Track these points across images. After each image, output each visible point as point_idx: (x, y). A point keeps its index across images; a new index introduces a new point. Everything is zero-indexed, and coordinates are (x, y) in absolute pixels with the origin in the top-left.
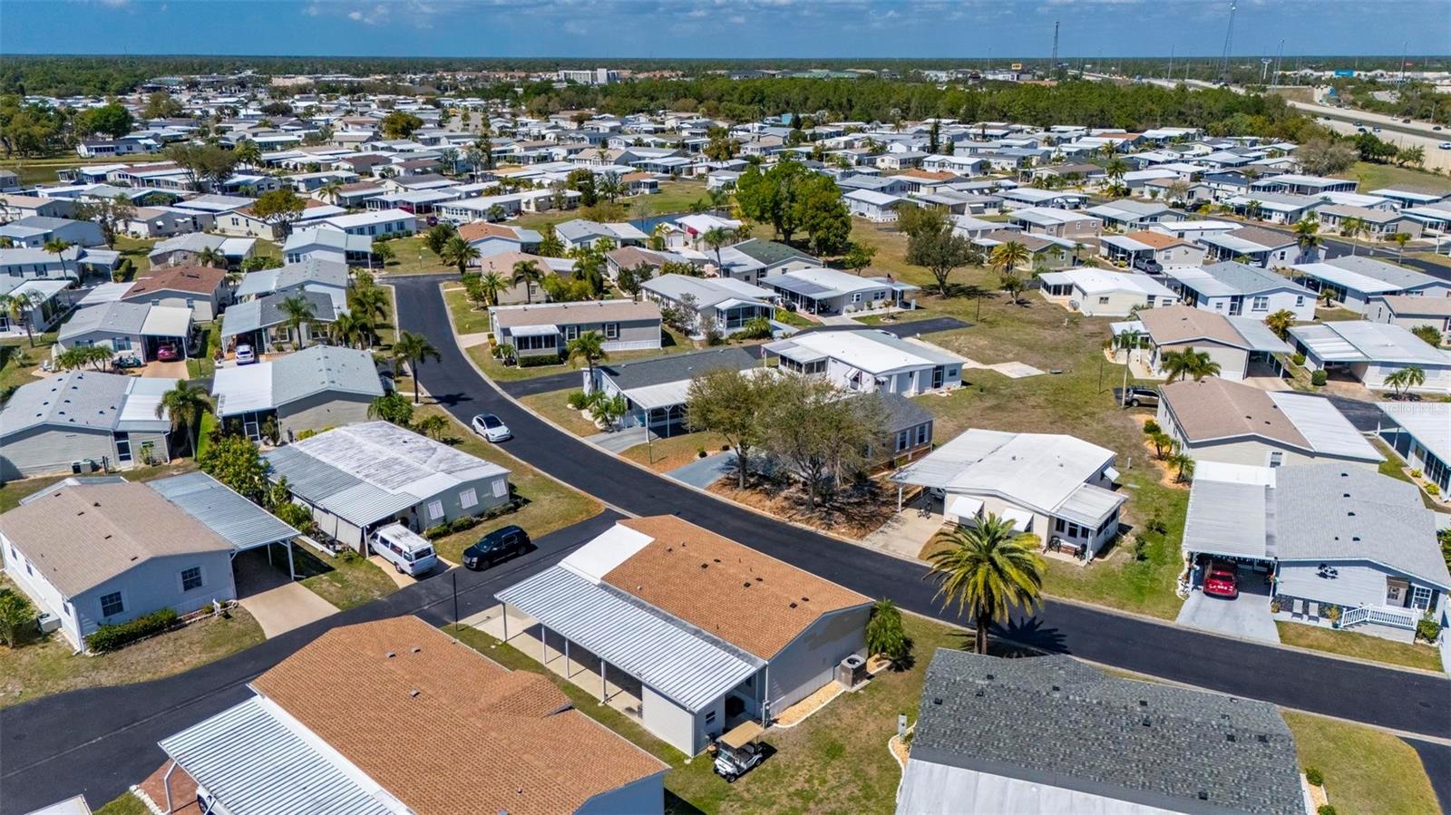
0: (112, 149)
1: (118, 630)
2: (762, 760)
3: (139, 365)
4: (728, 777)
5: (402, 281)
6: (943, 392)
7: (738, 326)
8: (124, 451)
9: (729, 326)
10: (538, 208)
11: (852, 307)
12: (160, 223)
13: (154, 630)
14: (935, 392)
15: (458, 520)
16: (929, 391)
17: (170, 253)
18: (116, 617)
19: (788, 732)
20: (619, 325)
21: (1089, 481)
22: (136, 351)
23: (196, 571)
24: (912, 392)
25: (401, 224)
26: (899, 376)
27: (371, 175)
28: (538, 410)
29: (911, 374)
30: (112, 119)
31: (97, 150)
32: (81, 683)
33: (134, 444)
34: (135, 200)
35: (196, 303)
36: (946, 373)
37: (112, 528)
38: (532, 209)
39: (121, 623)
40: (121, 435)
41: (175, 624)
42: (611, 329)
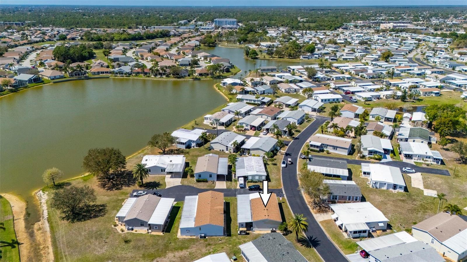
0: (307, 58)
1: (200, 180)
2: (245, 235)
3: (248, 130)
4: (239, 234)
5: (318, 118)
6: (396, 191)
7: (372, 155)
9: (369, 154)
11: (416, 158)
12: (287, 90)
13: (203, 181)
14: (393, 190)
15: (254, 181)
16: (391, 190)
17: (277, 102)
18: (200, 178)
19: (254, 233)
20: (337, 147)
21: (366, 223)
22: (249, 127)
23: (211, 175)
25: (338, 99)
26: (380, 183)
27: (359, 76)
29: (385, 184)
30: (311, 49)
31: (304, 58)
32: (192, 185)
33: (229, 149)
36: (398, 187)
38: (385, 98)
40: (227, 147)
41: (207, 181)
42: (335, 148)
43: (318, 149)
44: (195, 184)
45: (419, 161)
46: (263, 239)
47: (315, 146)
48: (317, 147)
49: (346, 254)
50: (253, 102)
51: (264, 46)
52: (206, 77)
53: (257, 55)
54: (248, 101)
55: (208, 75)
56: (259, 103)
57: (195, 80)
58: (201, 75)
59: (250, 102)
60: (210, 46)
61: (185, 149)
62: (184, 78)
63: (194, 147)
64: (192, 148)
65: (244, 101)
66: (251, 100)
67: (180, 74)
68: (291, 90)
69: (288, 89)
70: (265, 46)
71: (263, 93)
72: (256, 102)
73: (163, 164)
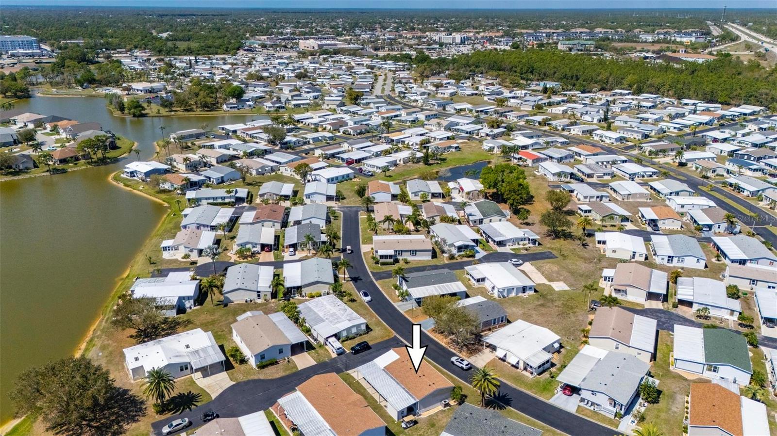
0: (236, 107)
1: (264, 364)
2: (413, 425)
3: (259, 253)
4: (404, 428)
5: (346, 210)
6: (525, 295)
7: (462, 251)
8: (259, 296)
9: (458, 252)
10: (404, 163)
11: (511, 244)
12: (260, 170)
13: (272, 364)
14: (523, 295)
15: (351, 336)
16: (520, 294)
17: (265, 194)
18: (264, 360)
19: (423, 419)
20: (416, 251)
21: (544, 349)
22: (258, 248)
23: (282, 349)
24: (513, 295)
25: (348, 175)
26: (508, 290)
27: (339, 132)
28: (382, 288)
29: (513, 289)
30: (236, 92)
31: (230, 108)
33: (262, 295)
34: (250, 153)
35: (276, 224)
36: (528, 288)
37: (262, 334)
38: (402, 162)
39: (265, 362)
40: (259, 292)
41: (277, 363)
42: (413, 252)
43: (392, 260)
44: (259, 373)
45: (514, 247)
46: (456, 420)
47: (386, 257)
48: (391, 257)
49: (548, 400)
50: (220, 201)
51: (138, 90)
52: (76, 164)
53: (144, 109)
54: (211, 201)
55: (77, 159)
56: (233, 200)
57: (54, 174)
58: (63, 161)
59: (215, 202)
60: (19, 97)
61: (176, 316)
62: (27, 173)
63: (191, 308)
64: (188, 310)
65: (202, 201)
66: (217, 198)
67: (14, 167)
68: (266, 170)
69: (261, 168)
70: (141, 91)
71: (220, 180)
72: (227, 201)
73: (177, 356)
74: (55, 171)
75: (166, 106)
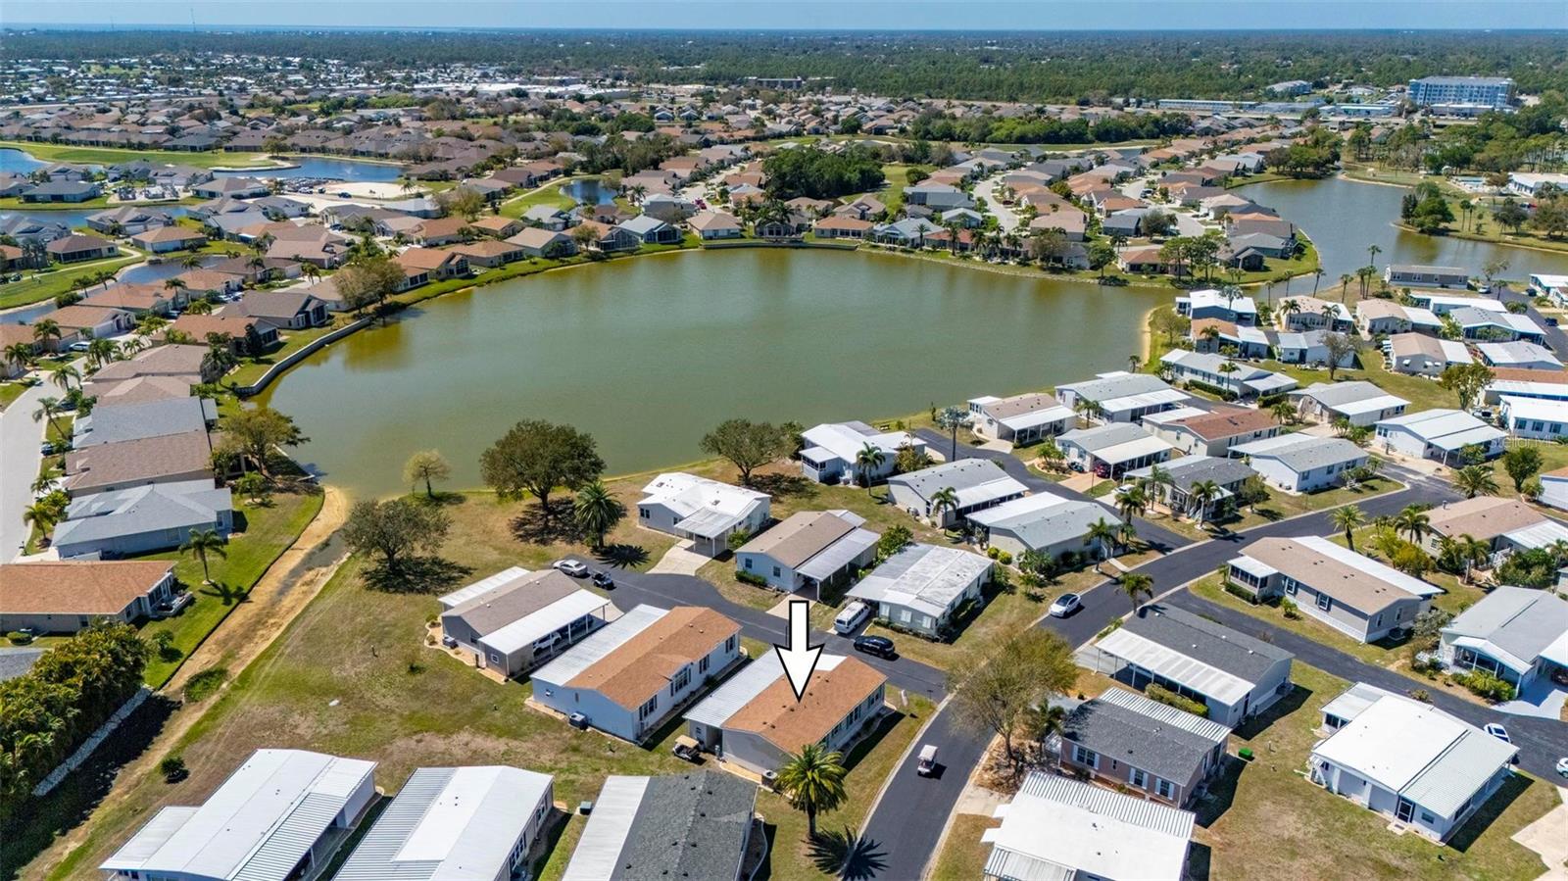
1: (744, 574)
3: (1081, 471)
6: (1400, 827)
7: (1469, 669)
8: (928, 511)
9: (1457, 663)
12: (1407, 360)
14: (1393, 821)
15: (892, 623)
16: (1389, 815)
18: (749, 570)
20: (1331, 601)
21: (1080, 872)
23: (779, 569)
24: (1361, 800)
26: (1344, 774)
29: (1365, 782)
32: (718, 584)
33: (932, 512)
36: (1417, 813)
39: (753, 575)
40: (929, 504)
41: (763, 585)
42: (1326, 602)
43: (1255, 591)
44: (728, 583)
47: (1245, 575)
48: (1254, 580)
50: (1213, 383)
52: (1151, 278)
53: (1448, 217)
54: (1199, 379)
55: (1163, 271)
56: (1235, 389)
57: (1104, 284)
58: (1135, 268)
59: (1206, 382)
60: (1297, 176)
61: (817, 482)
62: (1072, 273)
63: (847, 482)
64: (841, 485)
65: (1185, 373)
66: (1209, 376)
67: (1065, 260)
68: (1426, 367)
69: (1414, 358)
71: (1297, 356)
72: (1225, 387)
73: (687, 504)
74: (1115, 281)
75: (1505, 221)
